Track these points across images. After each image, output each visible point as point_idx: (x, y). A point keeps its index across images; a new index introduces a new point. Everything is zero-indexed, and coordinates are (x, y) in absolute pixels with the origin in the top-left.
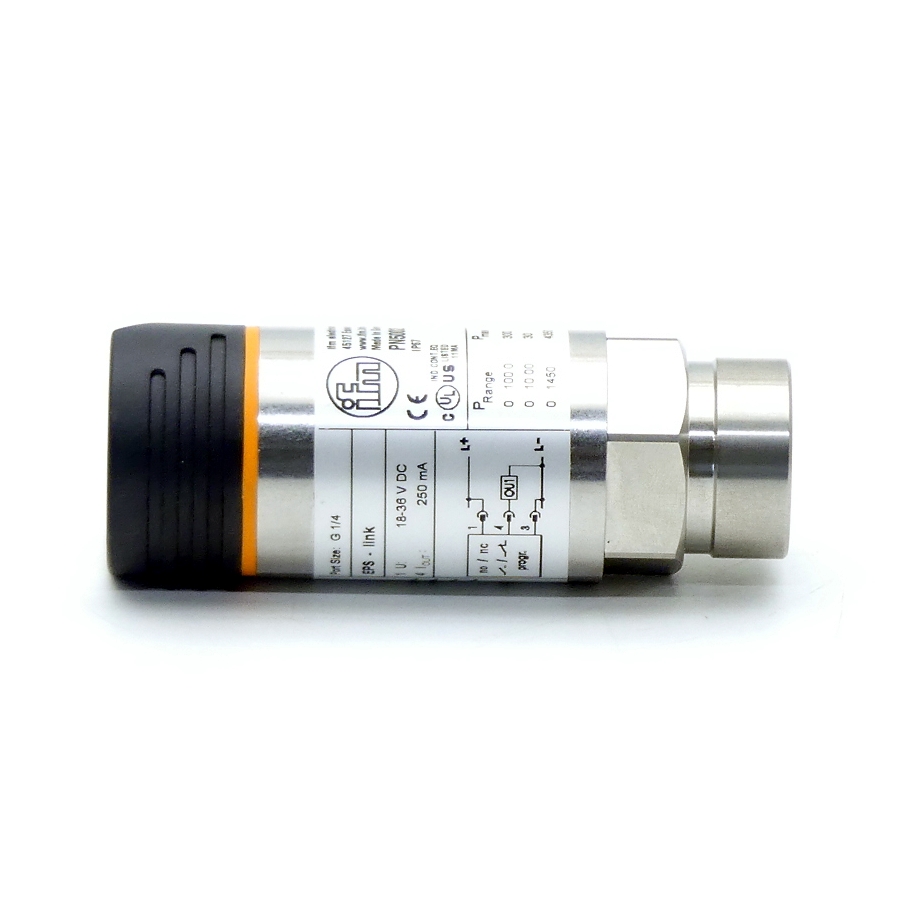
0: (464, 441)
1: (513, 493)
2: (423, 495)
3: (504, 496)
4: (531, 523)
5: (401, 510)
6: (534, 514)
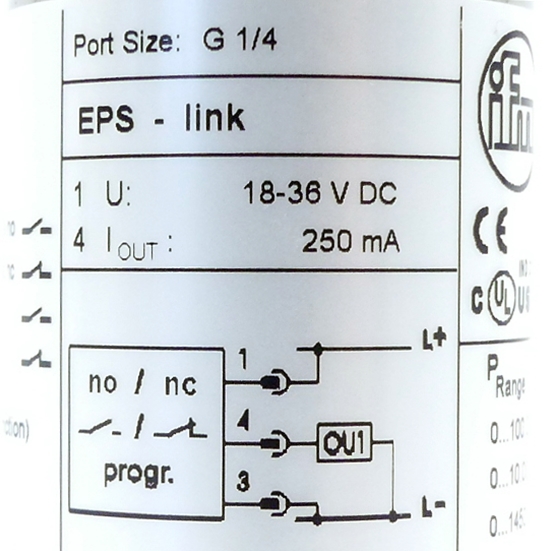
0: (440, 336)
1: (332, 452)
2: (327, 244)
3: (324, 431)
4: (256, 494)
5: (291, 192)
6: (282, 502)
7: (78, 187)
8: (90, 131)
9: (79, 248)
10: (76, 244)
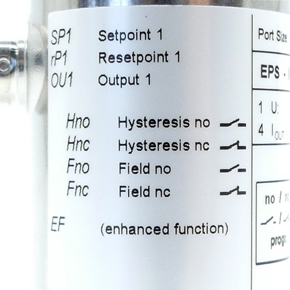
7: (261, 104)
8: (266, 77)
9: (261, 134)
10: (260, 132)
